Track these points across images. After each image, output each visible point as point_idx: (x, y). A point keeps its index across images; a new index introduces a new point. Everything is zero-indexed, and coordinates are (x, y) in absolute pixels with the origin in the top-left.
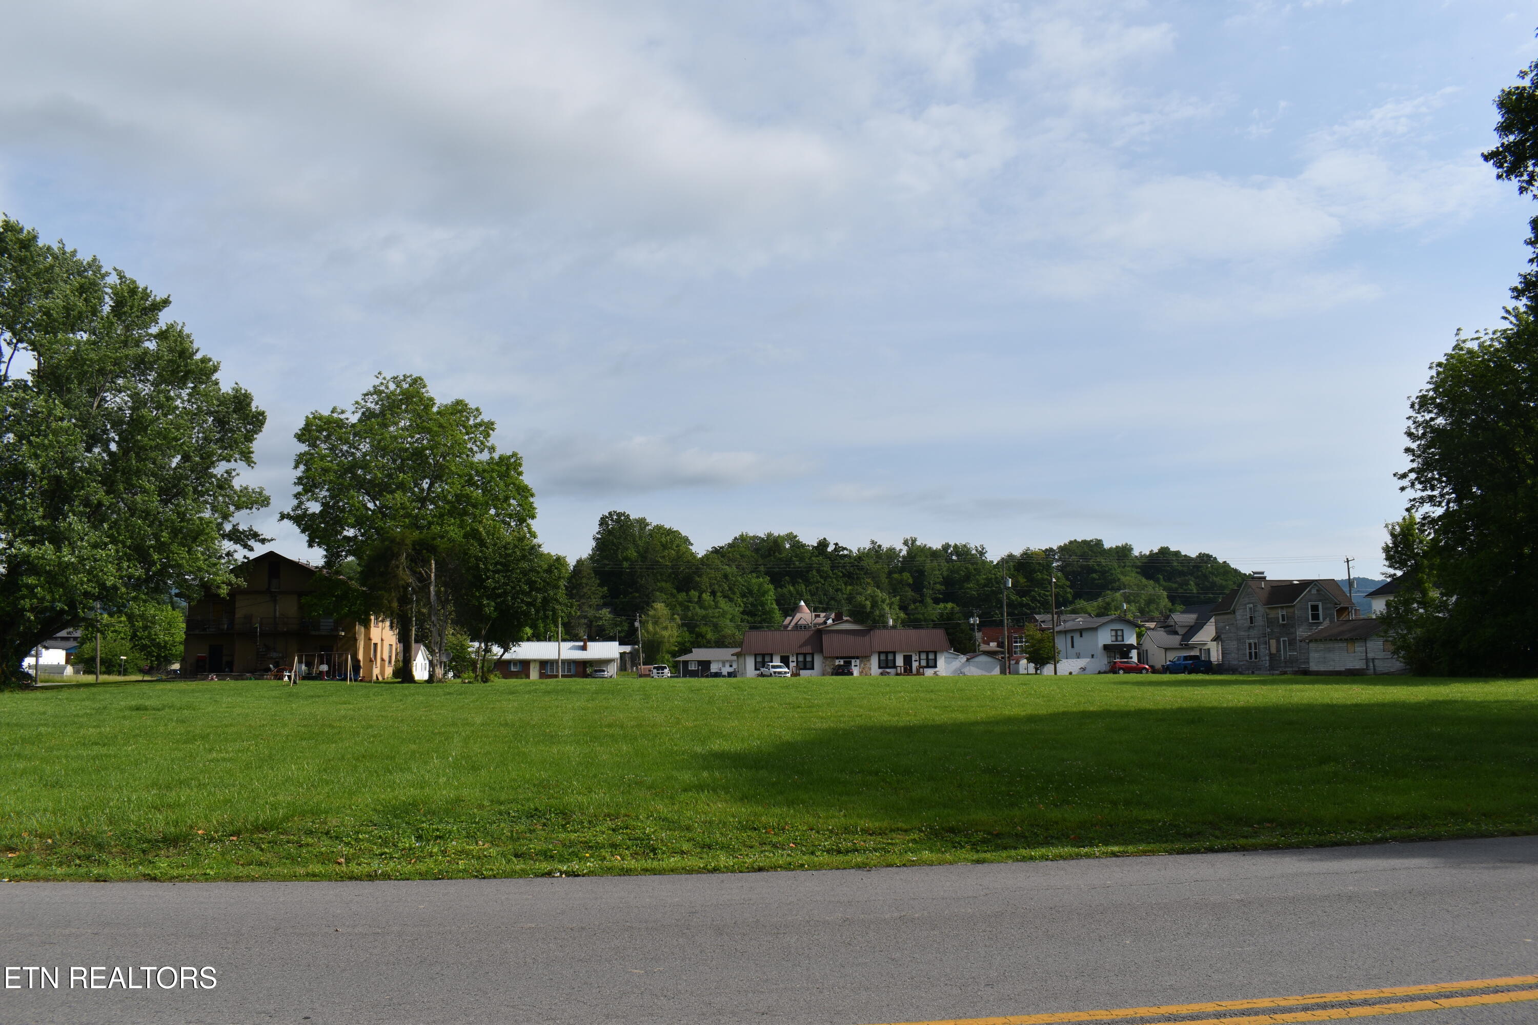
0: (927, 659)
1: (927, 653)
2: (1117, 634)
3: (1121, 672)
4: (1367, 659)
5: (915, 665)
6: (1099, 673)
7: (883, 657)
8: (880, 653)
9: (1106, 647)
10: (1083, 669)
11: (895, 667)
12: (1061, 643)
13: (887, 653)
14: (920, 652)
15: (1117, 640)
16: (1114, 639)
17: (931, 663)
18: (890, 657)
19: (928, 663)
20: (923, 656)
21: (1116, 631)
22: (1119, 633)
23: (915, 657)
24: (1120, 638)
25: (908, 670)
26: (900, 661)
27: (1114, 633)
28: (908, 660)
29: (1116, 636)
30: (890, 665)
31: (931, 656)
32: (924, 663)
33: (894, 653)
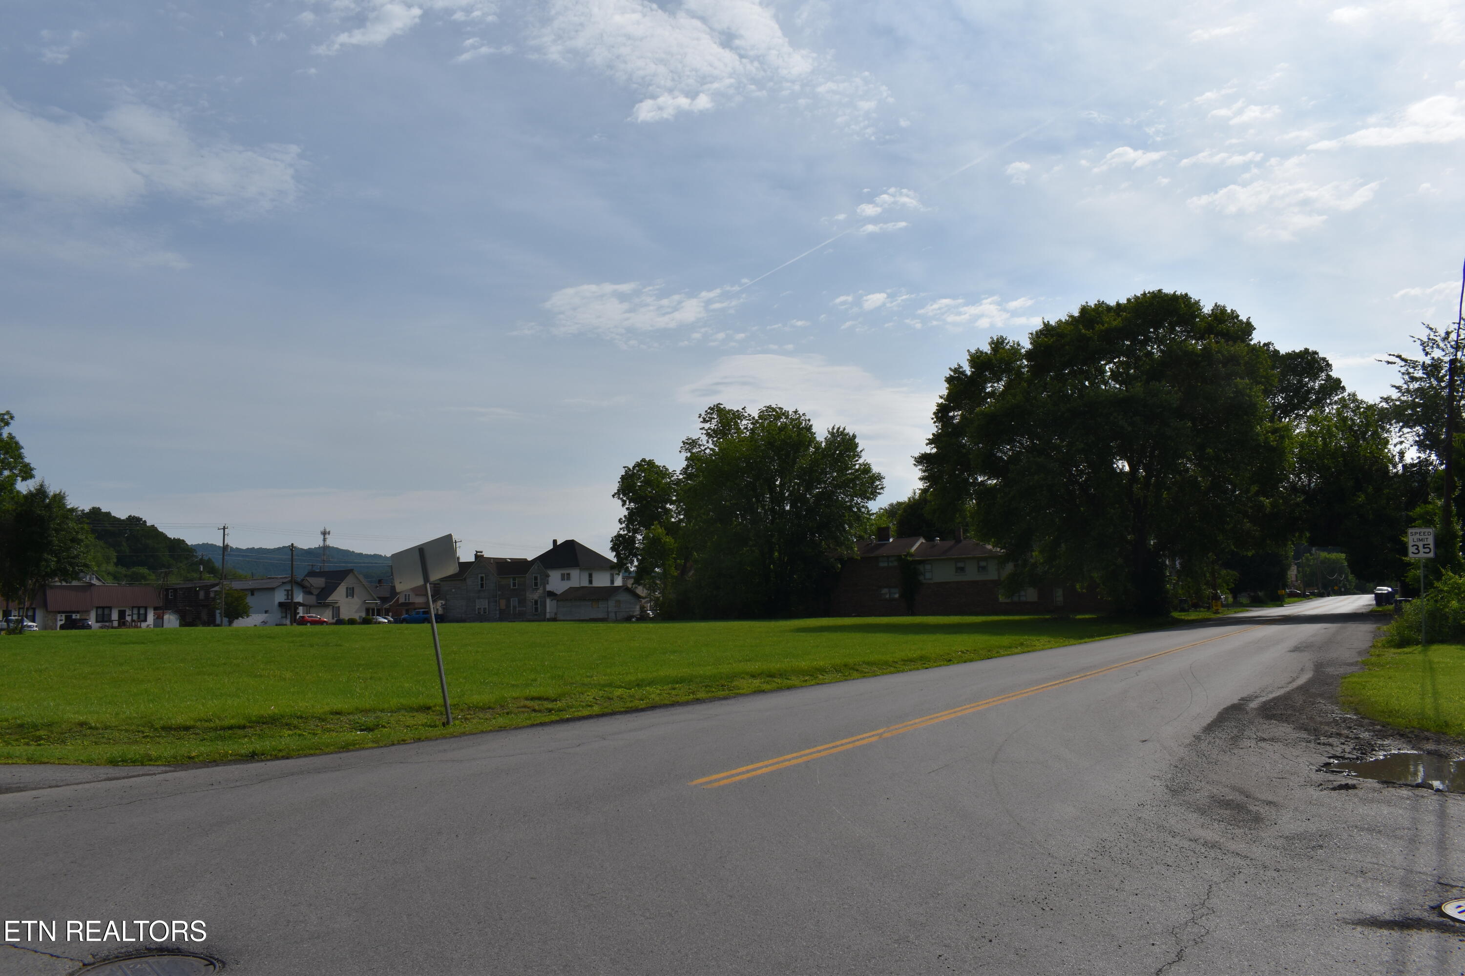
0: (139, 614)
1: (139, 608)
2: (290, 594)
3: (309, 624)
4: (608, 612)
5: (128, 618)
6: (277, 625)
7: (100, 611)
8: (97, 608)
9: (281, 605)
10: (264, 623)
11: (112, 621)
12: (250, 600)
13: (103, 608)
14: (133, 607)
15: (288, 599)
16: (286, 597)
17: (142, 617)
18: (106, 612)
19: (139, 618)
20: (135, 611)
21: (288, 591)
22: (290, 592)
23: (128, 612)
24: (290, 597)
25: (122, 623)
26: (115, 616)
27: (286, 593)
28: (122, 614)
29: (288, 595)
30: (105, 619)
31: (142, 611)
32: (135, 617)
33: (110, 608)
